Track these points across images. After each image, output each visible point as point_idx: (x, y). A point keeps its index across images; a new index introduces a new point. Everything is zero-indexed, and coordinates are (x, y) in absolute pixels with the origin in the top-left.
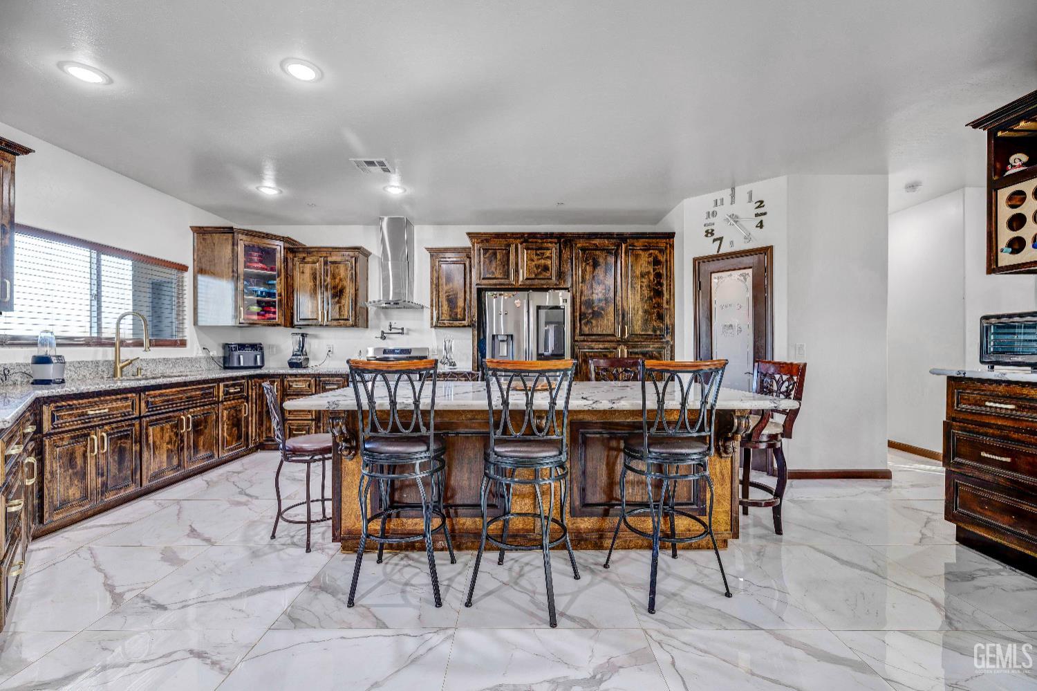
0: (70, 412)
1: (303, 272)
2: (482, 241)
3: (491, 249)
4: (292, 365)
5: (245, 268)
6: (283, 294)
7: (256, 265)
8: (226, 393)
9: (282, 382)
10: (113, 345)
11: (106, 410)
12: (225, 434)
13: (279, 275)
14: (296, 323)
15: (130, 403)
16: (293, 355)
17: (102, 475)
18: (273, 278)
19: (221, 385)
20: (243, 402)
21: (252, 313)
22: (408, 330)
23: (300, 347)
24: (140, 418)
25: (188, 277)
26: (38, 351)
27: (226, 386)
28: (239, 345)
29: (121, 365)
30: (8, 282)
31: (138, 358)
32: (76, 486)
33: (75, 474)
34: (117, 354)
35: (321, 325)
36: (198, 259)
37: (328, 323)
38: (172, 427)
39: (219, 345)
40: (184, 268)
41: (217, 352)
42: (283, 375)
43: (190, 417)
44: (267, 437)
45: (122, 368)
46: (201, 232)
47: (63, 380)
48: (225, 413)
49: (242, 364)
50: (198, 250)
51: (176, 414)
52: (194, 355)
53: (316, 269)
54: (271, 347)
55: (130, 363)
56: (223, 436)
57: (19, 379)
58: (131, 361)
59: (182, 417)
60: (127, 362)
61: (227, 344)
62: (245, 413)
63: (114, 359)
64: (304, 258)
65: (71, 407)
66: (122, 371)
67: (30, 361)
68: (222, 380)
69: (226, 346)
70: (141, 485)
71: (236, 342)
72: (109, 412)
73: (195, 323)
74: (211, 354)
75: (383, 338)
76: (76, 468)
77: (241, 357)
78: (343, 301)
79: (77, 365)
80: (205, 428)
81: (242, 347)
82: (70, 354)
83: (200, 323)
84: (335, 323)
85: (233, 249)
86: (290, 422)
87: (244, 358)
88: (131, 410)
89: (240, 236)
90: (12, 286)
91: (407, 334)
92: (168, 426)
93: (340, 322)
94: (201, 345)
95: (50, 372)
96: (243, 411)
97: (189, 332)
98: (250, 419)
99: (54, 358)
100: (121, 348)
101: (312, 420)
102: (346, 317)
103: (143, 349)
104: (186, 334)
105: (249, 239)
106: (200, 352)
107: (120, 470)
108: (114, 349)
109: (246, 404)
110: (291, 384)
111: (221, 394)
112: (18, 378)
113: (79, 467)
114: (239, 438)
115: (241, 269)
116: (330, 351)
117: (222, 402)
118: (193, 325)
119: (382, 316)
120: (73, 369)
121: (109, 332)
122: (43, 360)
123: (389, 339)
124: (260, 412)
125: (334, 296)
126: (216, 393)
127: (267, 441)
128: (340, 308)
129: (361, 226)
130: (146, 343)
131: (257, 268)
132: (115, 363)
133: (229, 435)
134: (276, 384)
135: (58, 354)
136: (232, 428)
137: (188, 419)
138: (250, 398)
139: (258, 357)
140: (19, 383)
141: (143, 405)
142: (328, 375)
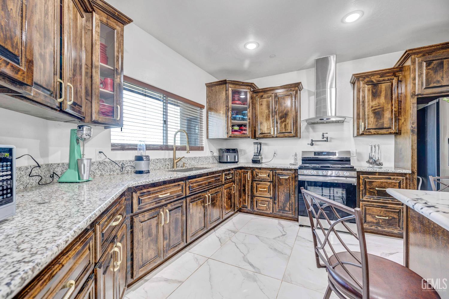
0: (149, 197)
1: (261, 104)
2: (424, 55)
3: (436, 60)
4: (254, 162)
5: (232, 104)
6: (251, 119)
7: (237, 102)
8: (226, 179)
9: (252, 173)
10: (172, 149)
11: (168, 194)
12: (225, 204)
13: (249, 107)
14: (257, 136)
15: (181, 188)
16: (254, 156)
17: (167, 239)
18: (245, 109)
19: (224, 174)
20: (233, 184)
21: (236, 131)
22: (331, 138)
23: (258, 151)
24: (186, 197)
25: (204, 111)
26: (138, 153)
27: (226, 175)
28: (227, 149)
29: (176, 161)
30: (119, 107)
31: (184, 157)
32: (152, 248)
33: (151, 240)
34: (174, 154)
35: (273, 137)
36: (209, 102)
37: (278, 135)
38: (201, 202)
39: (217, 149)
40: (202, 107)
41: (216, 154)
42: (252, 168)
43: (210, 195)
44: (243, 205)
45: (177, 162)
46: (210, 86)
47: (149, 170)
48: (225, 191)
49: (229, 161)
50: (209, 97)
51: (203, 194)
52: (207, 155)
53: (269, 101)
54: (241, 150)
55: (180, 160)
56: (224, 206)
57: (130, 170)
58: (181, 158)
59: (206, 195)
60: (179, 159)
61: (221, 149)
62: (234, 191)
63: (173, 157)
64: (262, 96)
65: (149, 193)
66: (176, 164)
67: (134, 159)
68: (224, 171)
69: (220, 150)
70: (186, 242)
71: (225, 148)
72: (170, 195)
73: (207, 137)
74: (214, 154)
75: (312, 144)
76: (152, 236)
77: (228, 156)
78: (287, 120)
79: (157, 161)
80: (217, 201)
81: (228, 150)
82: (153, 155)
83: (210, 138)
84: (282, 135)
85: (226, 94)
86: (257, 197)
87: (230, 157)
88: (181, 193)
89: (230, 85)
90: (121, 109)
91: (330, 141)
92: (200, 202)
93: (284, 135)
94: (210, 150)
95: (142, 165)
96: (233, 189)
97: (205, 143)
98: (236, 194)
99: (145, 157)
100: (176, 151)
101: (271, 198)
102: (289, 131)
103: (186, 152)
104: (203, 143)
105: (234, 87)
106: (209, 153)
107: (175, 235)
108: (173, 151)
109: (234, 185)
110: (257, 174)
111: (223, 180)
112: (128, 168)
113: (154, 235)
114: (231, 206)
115: (230, 104)
116: (275, 153)
117: (224, 184)
118: (206, 139)
119: (311, 130)
120: (154, 163)
121: (171, 142)
122: (139, 158)
123: (316, 145)
124: (240, 190)
125: (281, 118)
126: (221, 179)
127: (243, 207)
128: (285, 125)
129: (296, 72)
130: (188, 148)
131: (238, 104)
132: (174, 160)
133: (227, 205)
134: (249, 173)
135: (147, 155)
136: (228, 200)
137: (209, 196)
138: (236, 182)
139: (236, 156)
140: (130, 172)
141: (187, 189)
142: (281, 169)
